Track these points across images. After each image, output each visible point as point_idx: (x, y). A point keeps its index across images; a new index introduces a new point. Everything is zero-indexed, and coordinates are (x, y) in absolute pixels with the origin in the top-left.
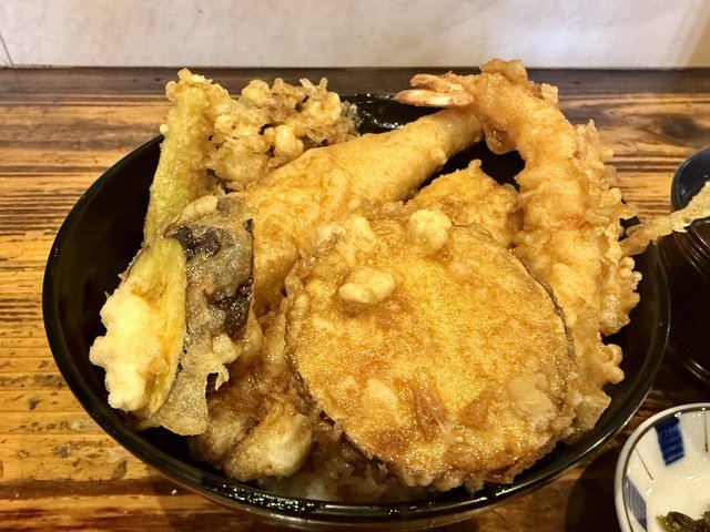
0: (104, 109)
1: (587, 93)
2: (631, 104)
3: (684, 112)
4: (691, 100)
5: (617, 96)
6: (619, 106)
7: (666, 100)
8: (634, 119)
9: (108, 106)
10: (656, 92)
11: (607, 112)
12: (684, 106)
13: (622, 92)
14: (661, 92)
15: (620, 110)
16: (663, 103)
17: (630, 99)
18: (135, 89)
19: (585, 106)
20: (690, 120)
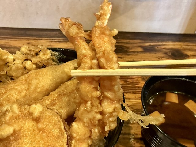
0: (6, 41)
1: (152, 41)
2: (164, 45)
3: (179, 48)
4: (183, 44)
5: (161, 42)
6: (160, 45)
7: (175, 44)
8: (164, 50)
9: (8, 40)
10: (173, 41)
11: (156, 47)
12: (180, 46)
13: (163, 41)
14: (174, 41)
15: (160, 47)
16: (174, 45)
17: (164, 43)
18: (18, 35)
19: (150, 45)
20: (181, 51)
